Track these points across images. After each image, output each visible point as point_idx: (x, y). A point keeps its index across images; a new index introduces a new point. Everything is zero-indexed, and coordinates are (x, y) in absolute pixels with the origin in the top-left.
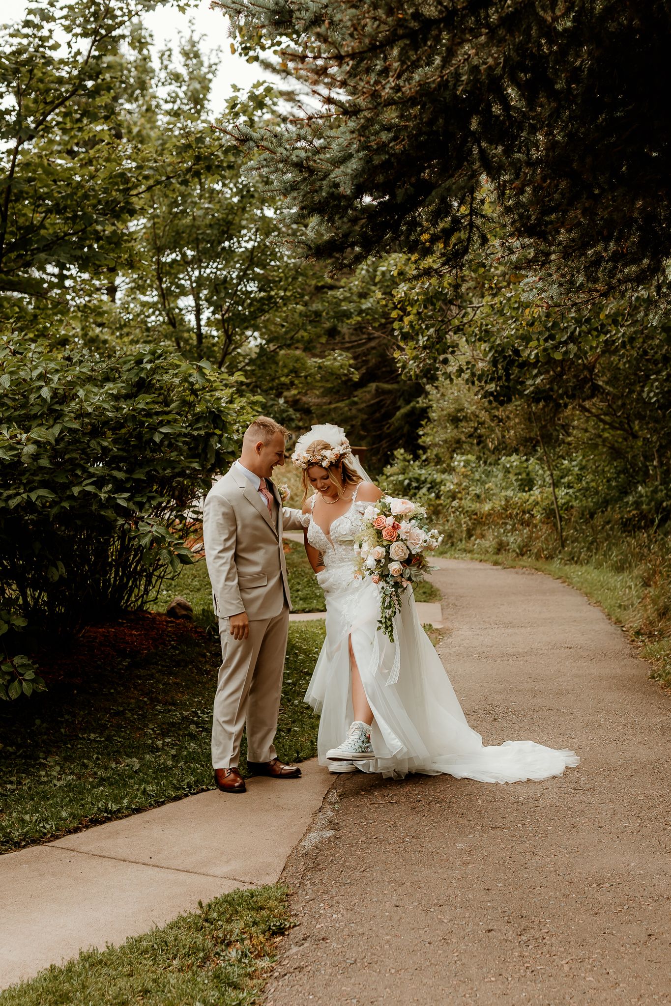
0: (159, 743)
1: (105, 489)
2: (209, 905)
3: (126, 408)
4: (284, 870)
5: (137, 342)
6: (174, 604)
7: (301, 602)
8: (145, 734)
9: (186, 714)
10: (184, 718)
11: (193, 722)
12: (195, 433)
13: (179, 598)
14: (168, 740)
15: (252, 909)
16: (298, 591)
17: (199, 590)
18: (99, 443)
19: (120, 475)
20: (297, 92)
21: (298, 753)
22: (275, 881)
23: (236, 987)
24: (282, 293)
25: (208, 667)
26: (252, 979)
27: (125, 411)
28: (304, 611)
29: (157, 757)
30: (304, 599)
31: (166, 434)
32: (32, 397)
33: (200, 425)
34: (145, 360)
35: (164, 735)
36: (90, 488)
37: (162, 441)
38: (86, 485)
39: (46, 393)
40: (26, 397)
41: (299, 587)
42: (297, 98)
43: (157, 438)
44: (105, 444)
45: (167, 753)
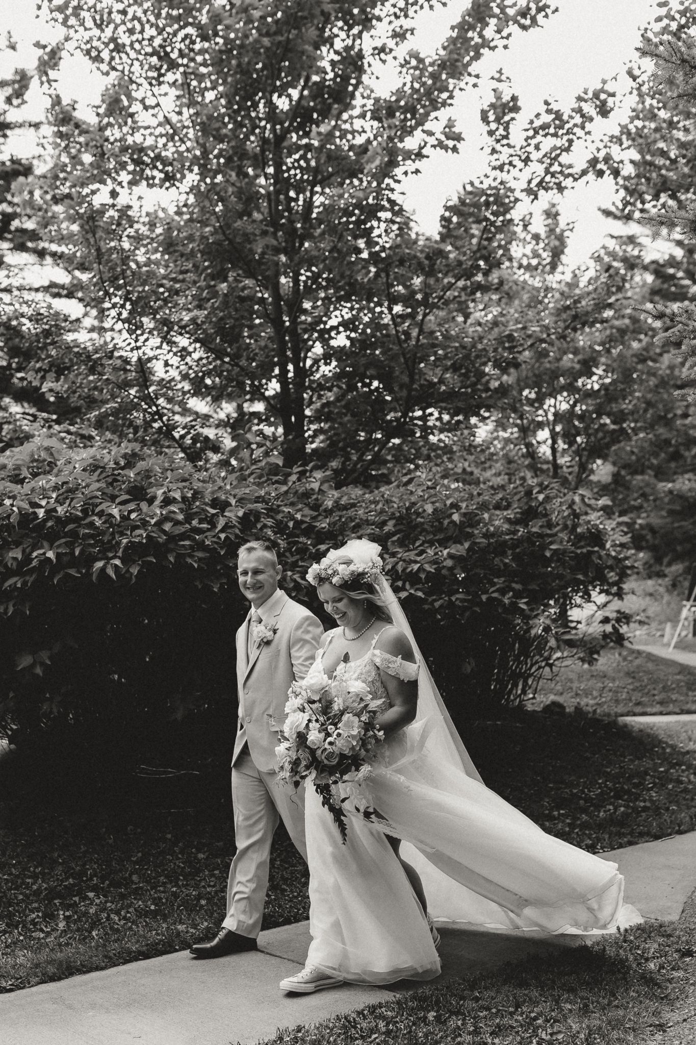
0: (556, 813)
1: (507, 596)
2: (626, 930)
3: (521, 531)
4: (683, 912)
5: (500, 474)
6: (548, 703)
7: (658, 706)
8: (543, 806)
9: (575, 791)
10: (573, 795)
11: (581, 798)
12: (579, 551)
13: (552, 697)
14: (562, 812)
15: (663, 936)
16: (654, 695)
17: (562, 694)
18: (502, 561)
19: (517, 586)
20: (638, 235)
21: (679, 826)
22: (678, 918)
23: (660, 987)
24: (632, 425)
25: (588, 754)
26: (671, 983)
27: (520, 534)
28: (661, 714)
29: (554, 824)
30: (661, 703)
31: (555, 550)
32: (446, 522)
33: (582, 543)
34: (534, 492)
35: (558, 808)
36: (495, 595)
37: (552, 555)
38: (493, 592)
39: (456, 517)
40: (441, 523)
41: (656, 692)
42: (638, 241)
43: (548, 554)
44: (507, 561)
45: (563, 822)
